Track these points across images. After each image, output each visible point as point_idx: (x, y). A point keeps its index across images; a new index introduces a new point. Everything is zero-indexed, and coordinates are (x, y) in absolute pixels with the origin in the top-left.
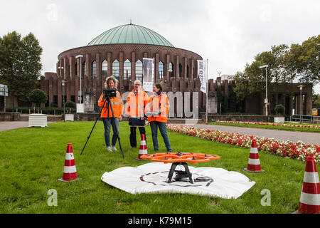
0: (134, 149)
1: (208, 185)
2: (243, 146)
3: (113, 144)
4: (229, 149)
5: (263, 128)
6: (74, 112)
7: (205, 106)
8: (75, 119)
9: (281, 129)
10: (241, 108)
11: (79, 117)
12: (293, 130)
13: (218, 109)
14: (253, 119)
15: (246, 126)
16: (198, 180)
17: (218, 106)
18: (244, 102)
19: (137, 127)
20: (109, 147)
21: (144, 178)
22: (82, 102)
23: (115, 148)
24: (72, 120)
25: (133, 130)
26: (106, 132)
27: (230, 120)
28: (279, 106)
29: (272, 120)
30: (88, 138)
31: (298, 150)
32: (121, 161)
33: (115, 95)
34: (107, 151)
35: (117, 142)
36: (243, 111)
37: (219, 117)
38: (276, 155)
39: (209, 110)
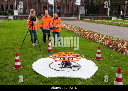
0: (45, 44)
1: (78, 69)
2: (95, 42)
3: (35, 42)
4: (89, 43)
5: (106, 24)
6: (12, 14)
7: (79, 11)
8: (14, 18)
9: (114, 25)
10: (96, 11)
11: (16, 18)
12: (119, 26)
13: (85, 12)
14: (101, 18)
15: (98, 23)
16: (74, 66)
17: (86, 10)
18: (98, 8)
19: (47, 34)
20: (33, 44)
21: (51, 66)
22: (17, 10)
23: (36, 44)
24: (12, 19)
25: (45, 35)
26: (31, 37)
27: (91, 19)
28: (114, 11)
29: (111, 19)
30: (24, 41)
31: (119, 46)
32: (40, 53)
33: (35, 20)
34: (33, 46)
35: (37, 40)
36: (97, 13)
37: (86, 17)
38: (109, 48)
39: (81, 13)
